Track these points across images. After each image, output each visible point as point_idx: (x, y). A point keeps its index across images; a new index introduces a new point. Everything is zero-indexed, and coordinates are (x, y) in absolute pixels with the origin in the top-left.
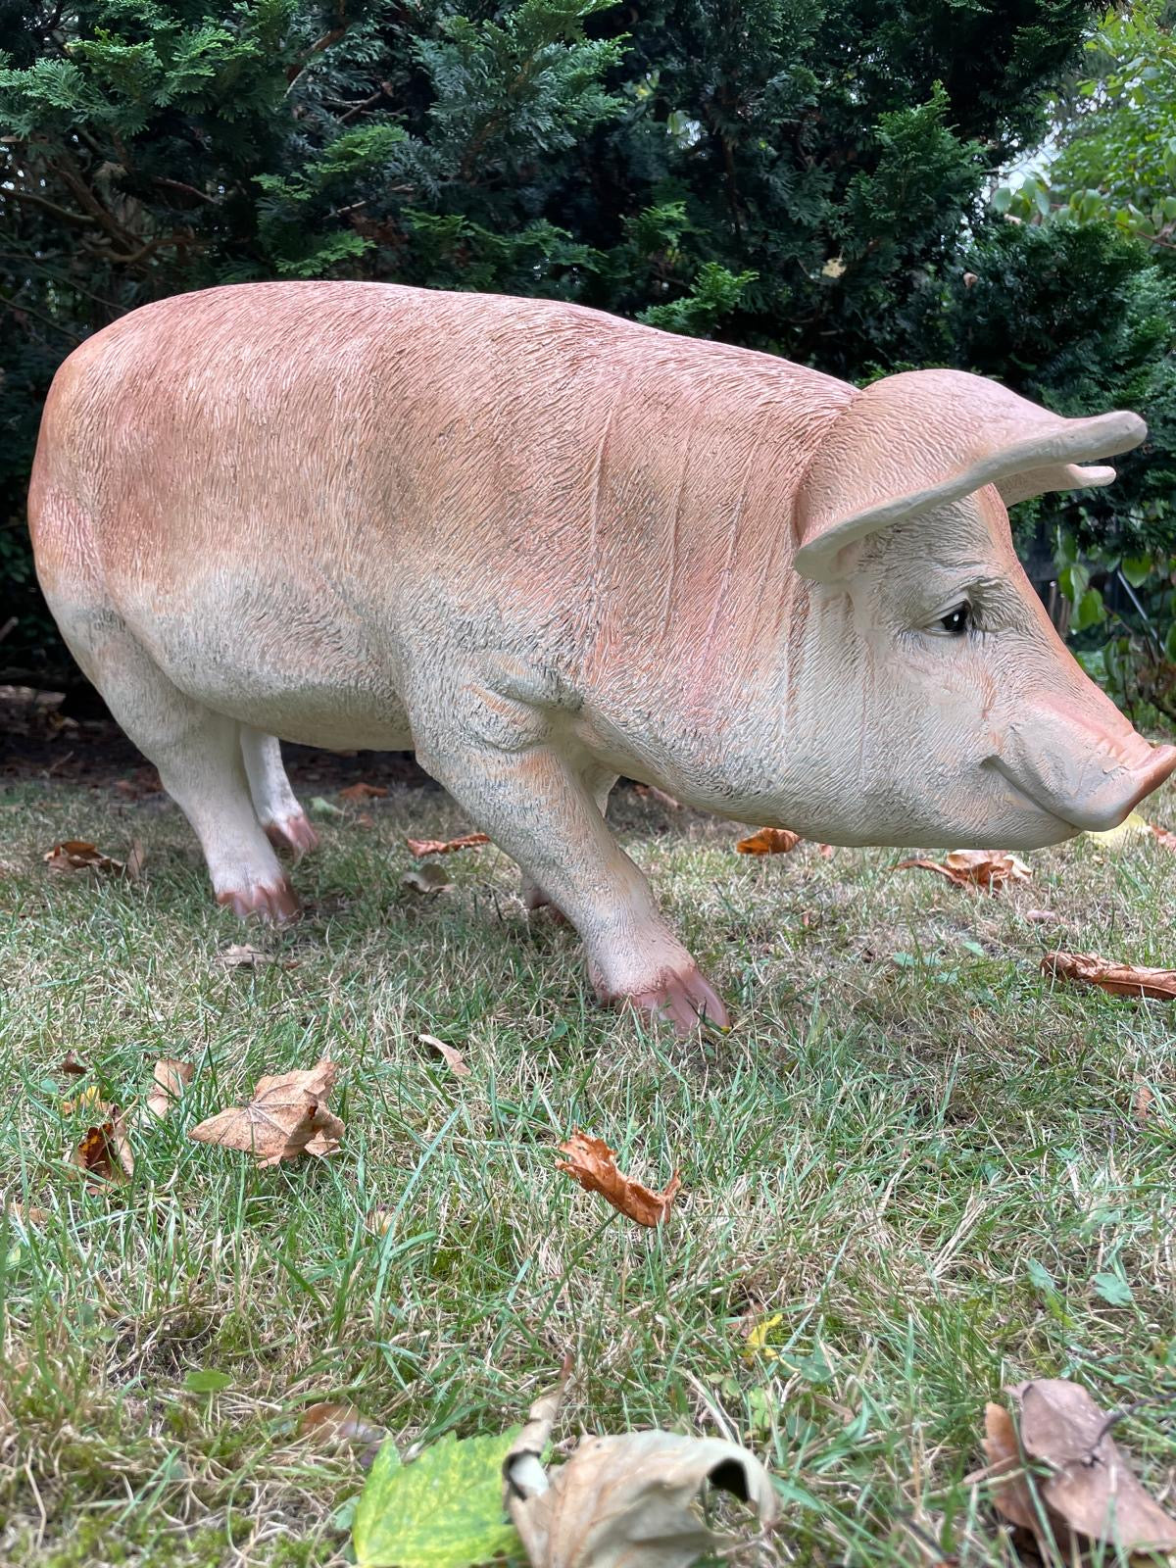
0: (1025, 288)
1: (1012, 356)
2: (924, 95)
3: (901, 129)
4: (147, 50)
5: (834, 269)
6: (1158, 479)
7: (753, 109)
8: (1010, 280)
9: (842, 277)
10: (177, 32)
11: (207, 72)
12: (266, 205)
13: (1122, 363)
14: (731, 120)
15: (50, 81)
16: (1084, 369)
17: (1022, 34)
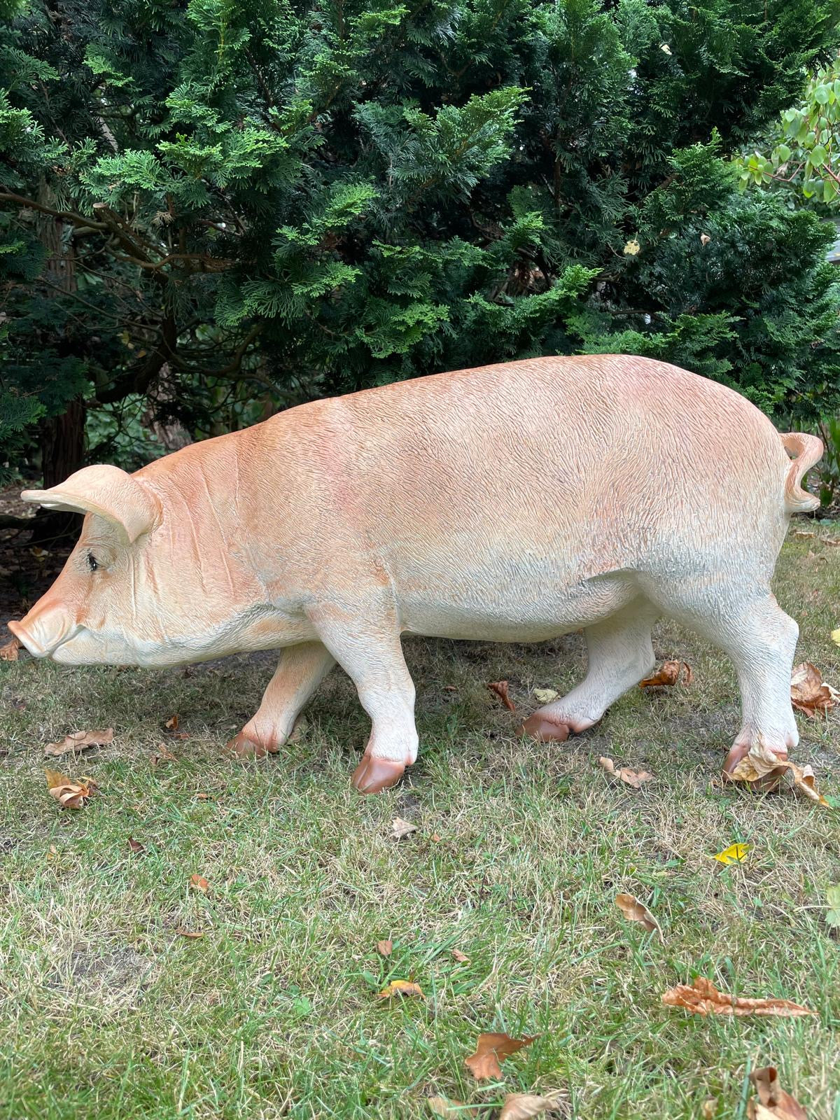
0: (752, 253)
1: (743, 298)
2: (706, 138)
3: (688, 160)
4: (216, 150)
5: (632, 248)
6: (829, 370)
7: (580, 143)
8: (741, 247)
9: (639, 255)
10: (228, 131)
11: (256, 164)
12: (277, 243)
13: (811, 297)
14: (566, 150)
15: (136, 169)
16: (786, 302)
17: (767, 90)
